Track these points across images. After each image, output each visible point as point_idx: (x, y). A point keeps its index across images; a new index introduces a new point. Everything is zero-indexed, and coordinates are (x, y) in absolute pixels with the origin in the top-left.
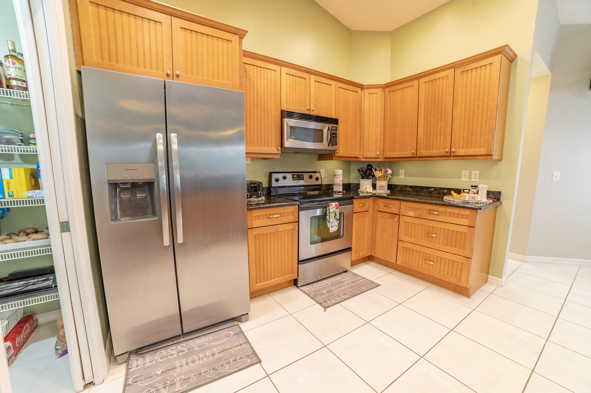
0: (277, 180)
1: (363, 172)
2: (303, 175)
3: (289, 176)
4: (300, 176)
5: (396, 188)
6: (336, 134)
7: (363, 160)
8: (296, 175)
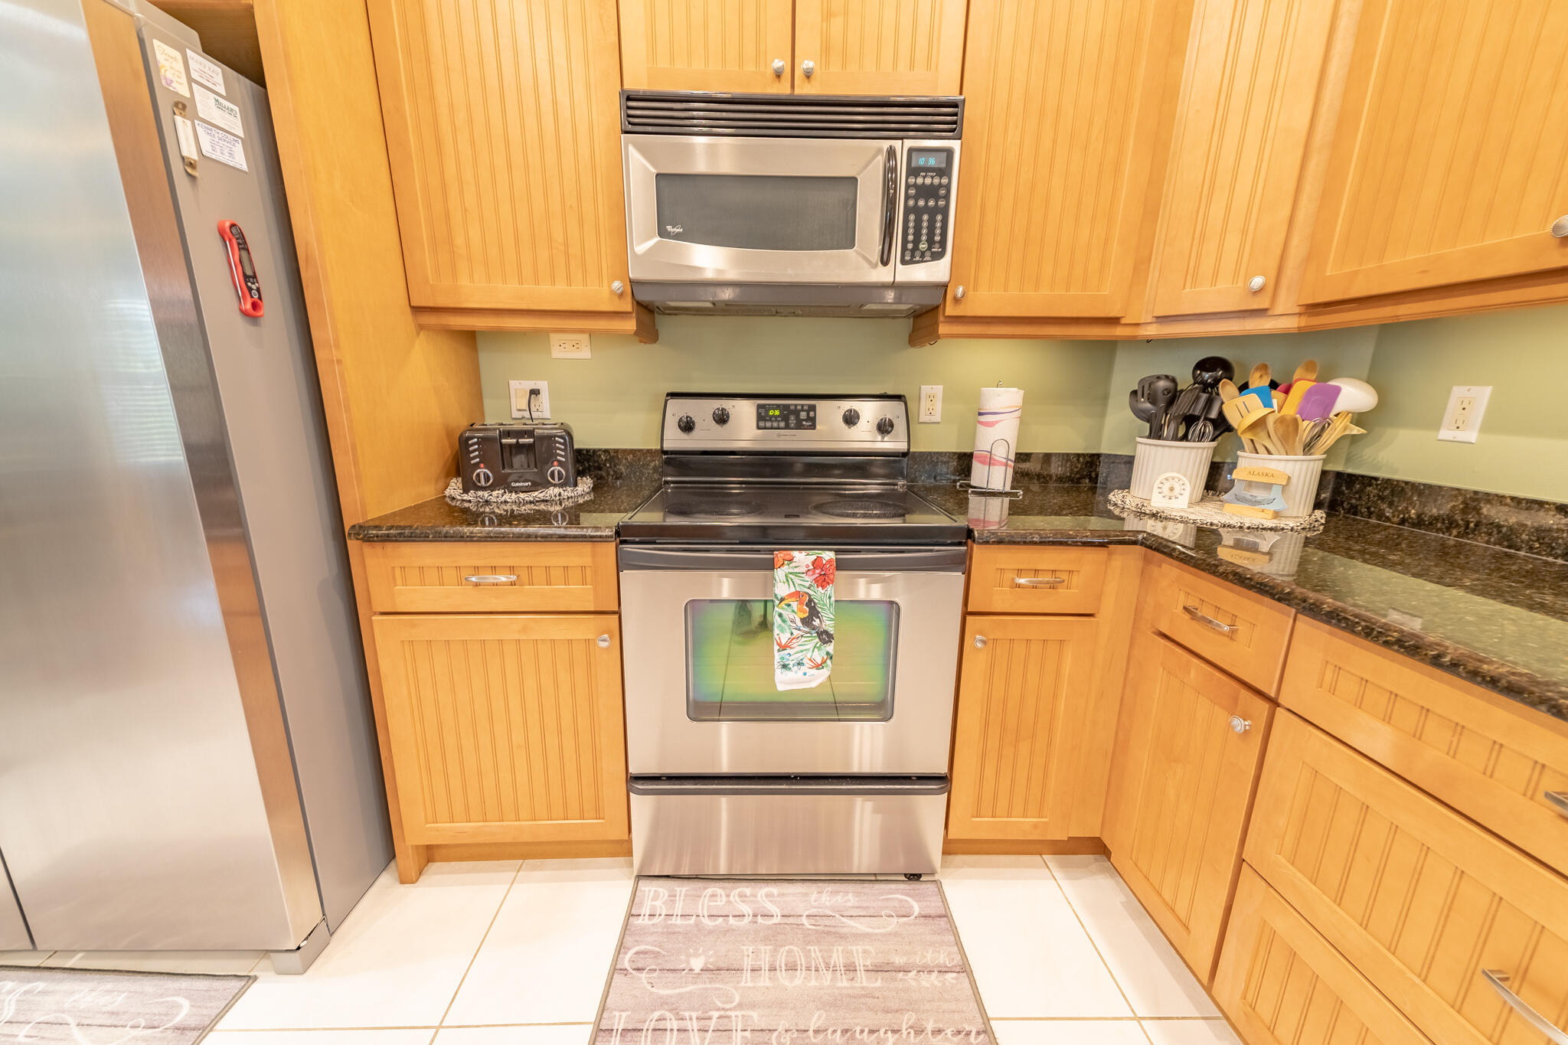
0: (687, 426)
1: (1153, 400)
2: (813, 408)
3: (744, 412)
4: (797, 413)
5: (1391, 505)
6: (942, 192)
7: (1152, 331)
8: (778, 407)
